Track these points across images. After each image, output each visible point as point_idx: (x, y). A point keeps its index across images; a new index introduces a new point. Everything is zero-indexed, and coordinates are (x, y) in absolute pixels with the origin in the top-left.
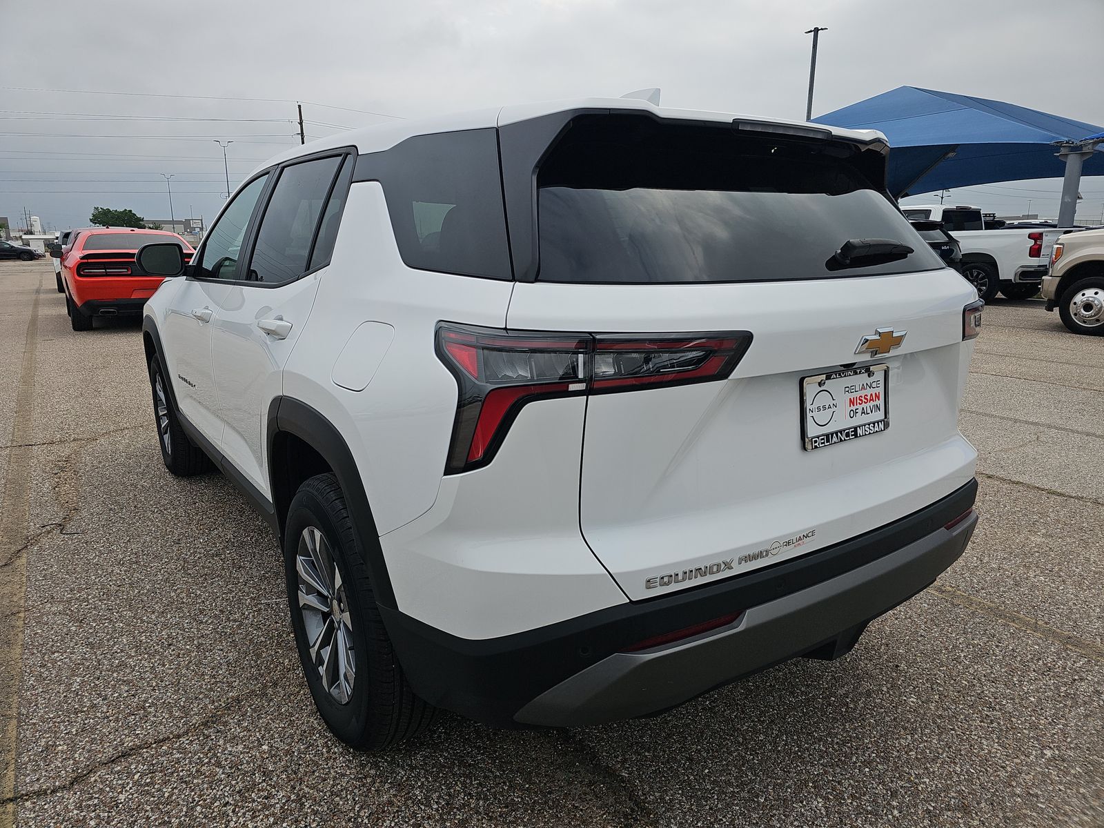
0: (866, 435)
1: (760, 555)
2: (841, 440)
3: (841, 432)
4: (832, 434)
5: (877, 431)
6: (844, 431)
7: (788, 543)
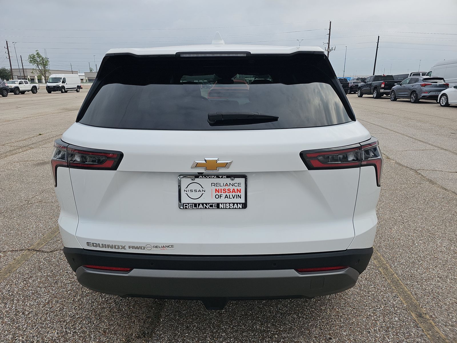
0: (226, 208)
1: (141, 248)
2: (206, 208)
3: (206, 204)
4: (199, 204)
5: (236, 208)
6: (209, 204)
7: (156, 247)
